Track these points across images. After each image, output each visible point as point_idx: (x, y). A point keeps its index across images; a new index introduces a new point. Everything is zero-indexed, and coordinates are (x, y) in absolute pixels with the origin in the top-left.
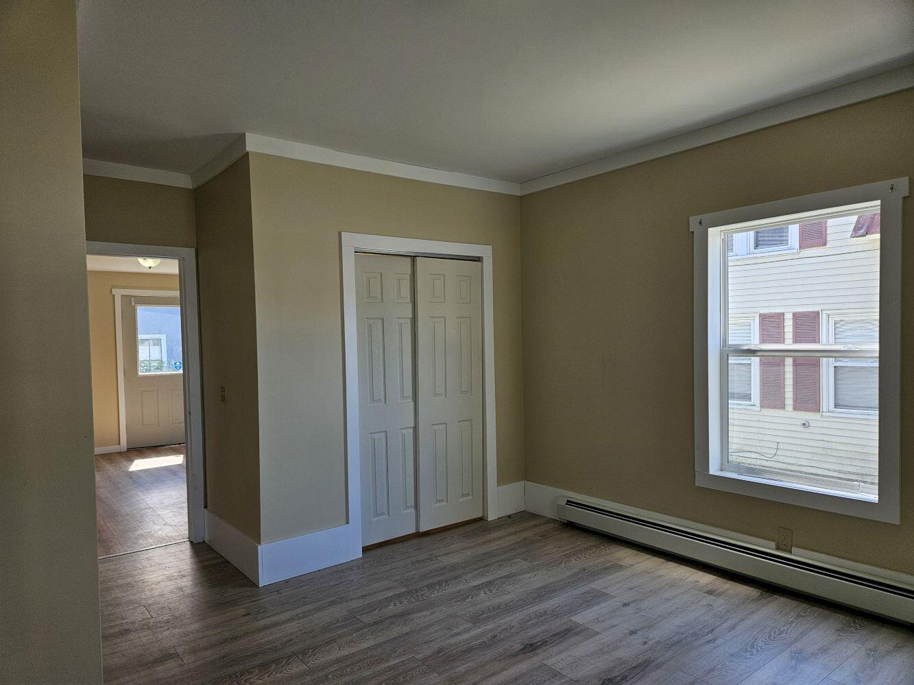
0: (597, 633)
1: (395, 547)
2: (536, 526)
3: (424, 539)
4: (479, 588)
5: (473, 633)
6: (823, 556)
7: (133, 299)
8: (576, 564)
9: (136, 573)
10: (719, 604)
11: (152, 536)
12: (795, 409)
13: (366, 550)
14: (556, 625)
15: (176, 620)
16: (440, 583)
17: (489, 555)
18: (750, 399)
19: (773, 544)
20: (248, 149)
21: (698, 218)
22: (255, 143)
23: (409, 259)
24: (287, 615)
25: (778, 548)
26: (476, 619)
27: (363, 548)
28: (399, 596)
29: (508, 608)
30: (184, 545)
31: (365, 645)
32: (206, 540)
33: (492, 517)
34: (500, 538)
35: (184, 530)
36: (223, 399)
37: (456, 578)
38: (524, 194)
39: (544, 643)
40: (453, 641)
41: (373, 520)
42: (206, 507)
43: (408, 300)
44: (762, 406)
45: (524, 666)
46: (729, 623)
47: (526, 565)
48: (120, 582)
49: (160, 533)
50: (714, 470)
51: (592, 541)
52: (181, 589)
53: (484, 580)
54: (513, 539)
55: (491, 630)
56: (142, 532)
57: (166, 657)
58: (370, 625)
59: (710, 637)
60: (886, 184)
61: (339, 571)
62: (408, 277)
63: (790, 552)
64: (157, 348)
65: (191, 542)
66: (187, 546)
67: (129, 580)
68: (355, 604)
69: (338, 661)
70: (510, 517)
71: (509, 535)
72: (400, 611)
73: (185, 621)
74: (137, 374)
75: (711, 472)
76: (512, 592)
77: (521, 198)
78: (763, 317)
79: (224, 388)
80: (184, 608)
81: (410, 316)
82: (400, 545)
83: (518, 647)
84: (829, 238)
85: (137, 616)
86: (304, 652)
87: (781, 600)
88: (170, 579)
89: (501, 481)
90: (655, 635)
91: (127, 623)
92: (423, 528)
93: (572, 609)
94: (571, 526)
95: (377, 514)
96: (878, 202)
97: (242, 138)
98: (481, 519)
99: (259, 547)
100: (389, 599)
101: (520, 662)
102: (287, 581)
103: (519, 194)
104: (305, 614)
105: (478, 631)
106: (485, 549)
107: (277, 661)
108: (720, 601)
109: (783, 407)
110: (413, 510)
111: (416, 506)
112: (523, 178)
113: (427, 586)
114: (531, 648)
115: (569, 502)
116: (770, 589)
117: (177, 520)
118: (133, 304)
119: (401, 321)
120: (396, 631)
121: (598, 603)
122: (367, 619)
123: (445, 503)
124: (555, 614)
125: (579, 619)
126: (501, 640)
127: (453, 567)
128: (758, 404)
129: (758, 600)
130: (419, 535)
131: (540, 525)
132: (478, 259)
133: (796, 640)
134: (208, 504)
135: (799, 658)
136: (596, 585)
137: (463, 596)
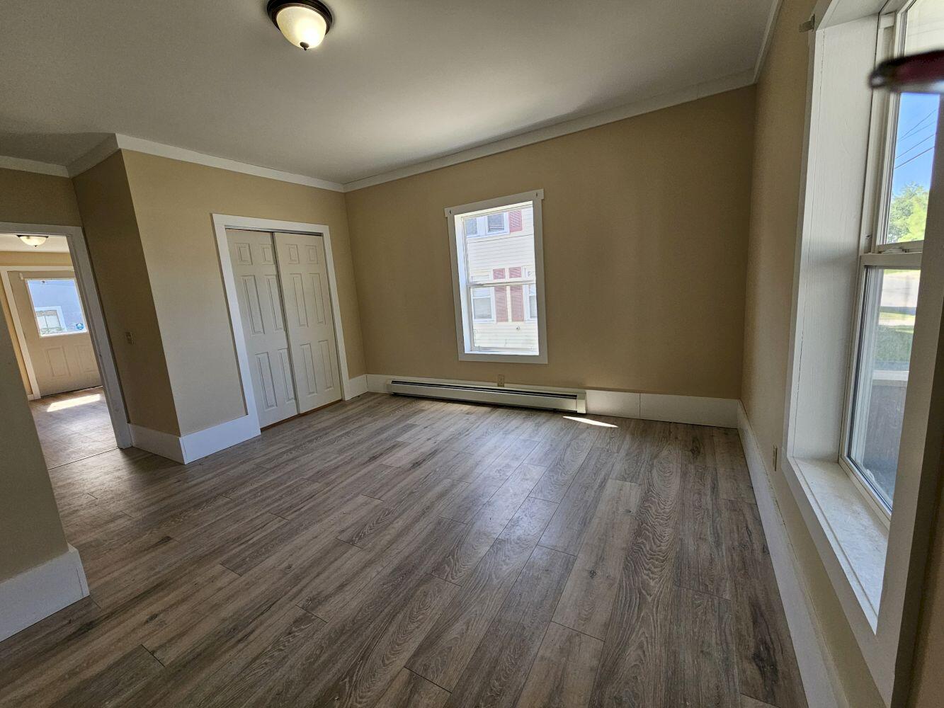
0: (410, 443)
1: (284, 425)
2: (374, 399)
3: (303, 417)
4: (342, 436)
5: (339, 459)
6: (518, 385)
7: (21, 274)
8: (399, 414)
9: (75, 475)
10: (472, 418)
11: (83, 451)
12: (513, 320)
13: (262, 430)
14: (388, 445)
15: (118, 496)
16: (316, 439)
17: (347, 418)
18: (491, 318)
19: (496, 384)
20: (119, 147)
21: (449, 209)
22: (125, 142)
23: (269, 234)
24: (210, 476)
25: (499, 386)
26: (341, 452)
27: (261, 429)
28: (291, 449)
29: (360, 442)
30: (115, 451)
31: (269, 479)
32: (134, 445)
33: (347, 398)
34: (353, 409)
35: (113, 442)
36: (130, 341)
37: (326, 434)
38: (346, 191)
39: (381, 454)
40: (326, 465)
41: (266, 411)
42: (129, 422)
43: (272, 262)
44: (497, 321)
45: (371, 467)
46: (477, 425)
47: (370, 419)
48: (60, 484)
49: (90, 448)
50: (467, 351)
51: (409, 400)
52: (119, 478)
53: (344, 432)
54: (362, 407)
55: (350, 455)
56: (71, 450)
57: (114, 518)
58: (271, 469)
59: (467, 433)
60: (535, 192)
61: (245, 445)
62: (270, 247)
63: (504, 386)
64: (54, 318)
65: (121, 449)
66: (118, 451)
67: (70, 481)
68: (258, 461)
69: (251, 491)
70: (359, 396)
71: (359, 406)
72: (291, 457)
73: (127, 495)
74: (39, 336)
75: (466, 352)
76: (363, 434)
77: (345, 194)
78: (495, 271)
79: (129, 333)
80: (124, 487)
81: (275, 273)
82: (287, 424)
83: (367, 459)
84: (523, 226)
85: (84, 500)
86: (226, 492)
87: (500, 410)
88: (107, 473)
89: (351, 375)
90: (440, 438)
91: (74, 507)
92: (303, 411)
93: (397, 436)
94: (396, 395)
95: (268, 407)
96: (531, 202)
97: (112, 137)
98: (341, 400)
99: (180, 439)
100: (284, 453)
101: (368, 466)
102: (206, 457)
103: (343, 192)
104: (223, 473)
105: (342, 457)
106: (345, 415)
107: (207, 501)
108: (472, 416)
109: (507, 320)
110: (294, 401)
111: (296, 398)
112: (346, 181)
113: (308, 441)
114: (374, 458)
115: (393, 382)
116: (495, 406)
117: (104, 438)
118: (22, 278)
119: (269, 277)
120: (288, 468)
121: (411, 430)
122: (268, 466)
123: (316, 394)
124: (387, 440)
125: (399, 439)
126: (356, 459)
127: (324, 429)
128: (495, 320)
129: (491, 411)
130: (300, 416)
131: (377, 398)
132: (320, 235)
133: (505, 426)
134: (131, 419)
135: (506, 433)
136: (410, 422)
137: (331, 442)
